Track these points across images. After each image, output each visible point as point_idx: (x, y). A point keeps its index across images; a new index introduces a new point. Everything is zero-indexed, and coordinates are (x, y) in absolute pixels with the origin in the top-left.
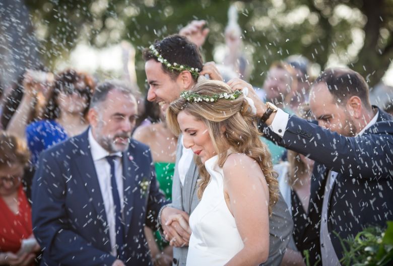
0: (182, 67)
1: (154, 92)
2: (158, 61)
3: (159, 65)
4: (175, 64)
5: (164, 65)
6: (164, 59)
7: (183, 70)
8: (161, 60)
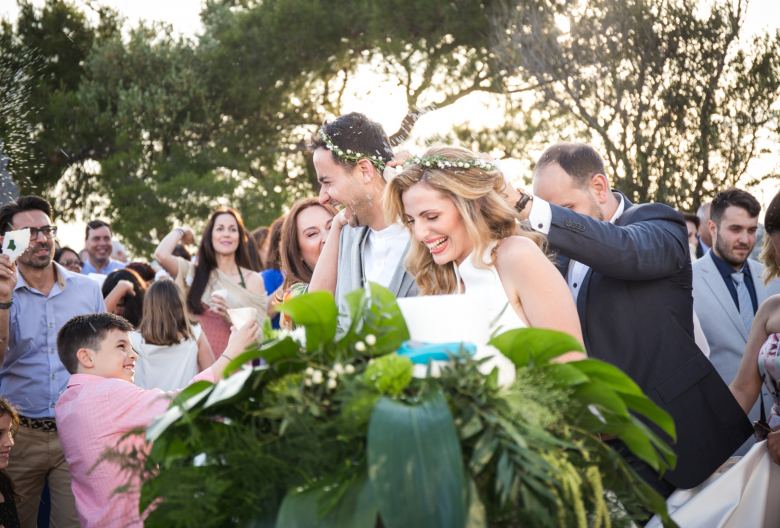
0: (358, 155)
1: (326, 193)
2: (328, 149)
3: (329, 153)
4: (349, 151)
5: (335, 154)
6: (335, 144)
7: (359, 159)
8: (330, 146)
